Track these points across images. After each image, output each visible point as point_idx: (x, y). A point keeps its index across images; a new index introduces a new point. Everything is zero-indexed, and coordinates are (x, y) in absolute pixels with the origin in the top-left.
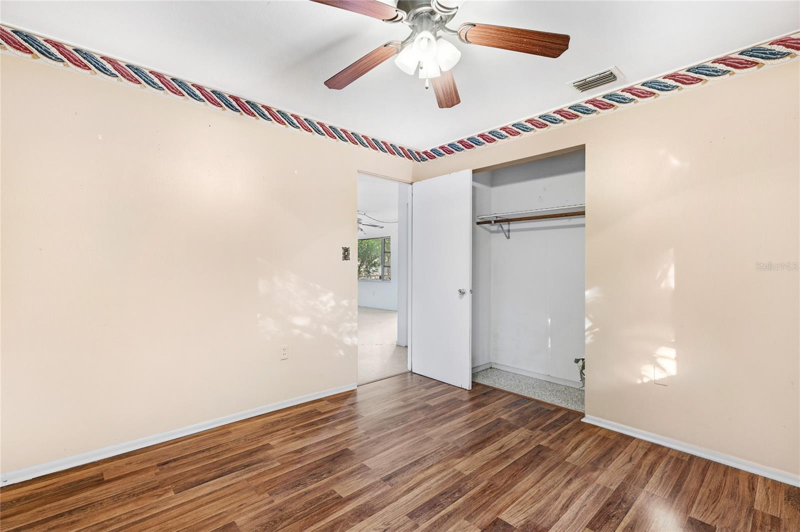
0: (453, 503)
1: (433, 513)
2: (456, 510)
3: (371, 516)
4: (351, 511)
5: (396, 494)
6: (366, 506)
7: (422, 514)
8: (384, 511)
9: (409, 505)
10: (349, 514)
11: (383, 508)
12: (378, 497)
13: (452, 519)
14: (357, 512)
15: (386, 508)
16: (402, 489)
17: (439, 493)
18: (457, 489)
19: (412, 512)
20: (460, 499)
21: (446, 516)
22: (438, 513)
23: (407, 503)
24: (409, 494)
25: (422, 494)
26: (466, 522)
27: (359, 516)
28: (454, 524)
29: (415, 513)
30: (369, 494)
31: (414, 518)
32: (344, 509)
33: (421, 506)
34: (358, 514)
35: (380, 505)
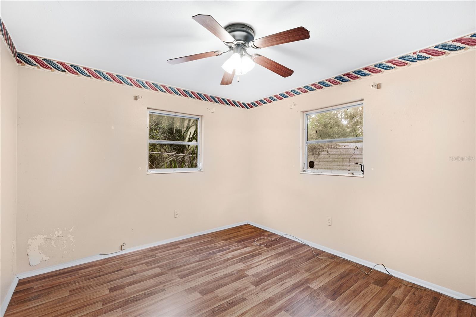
0: (221, 304)
1: (233, 300)
2: (221, 300)
3: (265, 300)
4: (277, 302)
5: (253, 312)
6: (269, 305)
7: (239, 300)
8: (259, 302)
9: (245, 304)
10: (276, 301)
11: (259, 303)
12: (263, 310)
13: (225, 297)
14: (273, 302)
15: (258, 303)
16: (249, 314)
17: (226, 311)
18: (214, 313)
19: (244, 301)
20: (216, 306)
21: (227, 298)
22: (231, 300)
23: (246, 306)
24: (244, 311)
25: (237, 311)
26: (219, 295)
27: (271, 300)
28: (225, 295)
29: (243, 300)
30: (269, 312)
31: (243, 298)
32: (280, 304)
33: (238, 304)
34: (272, 301)
35: (261, 305)
